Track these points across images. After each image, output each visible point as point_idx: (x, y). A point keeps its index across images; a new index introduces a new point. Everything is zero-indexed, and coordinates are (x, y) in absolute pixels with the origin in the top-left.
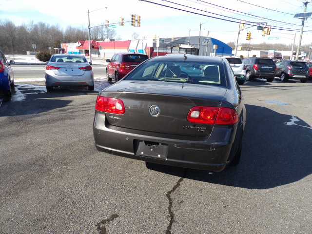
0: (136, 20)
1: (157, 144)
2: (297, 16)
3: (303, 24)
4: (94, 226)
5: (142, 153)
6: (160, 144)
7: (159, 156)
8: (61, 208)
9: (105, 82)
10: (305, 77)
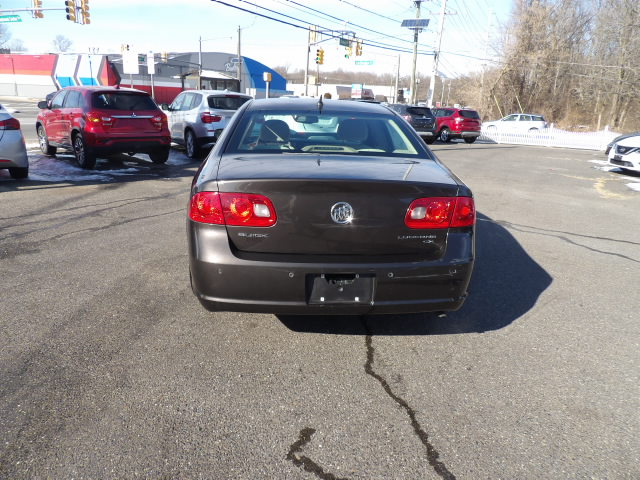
0: (78, 8)
1: (351, 277)
2: (406, 23)
3: (416, 39)
4: (284, 462)
5: (322, 299)
6: (357, 276)
7: (357, 299)
8: (188, 448)
9: (41, 158)
10: (431, 134)
